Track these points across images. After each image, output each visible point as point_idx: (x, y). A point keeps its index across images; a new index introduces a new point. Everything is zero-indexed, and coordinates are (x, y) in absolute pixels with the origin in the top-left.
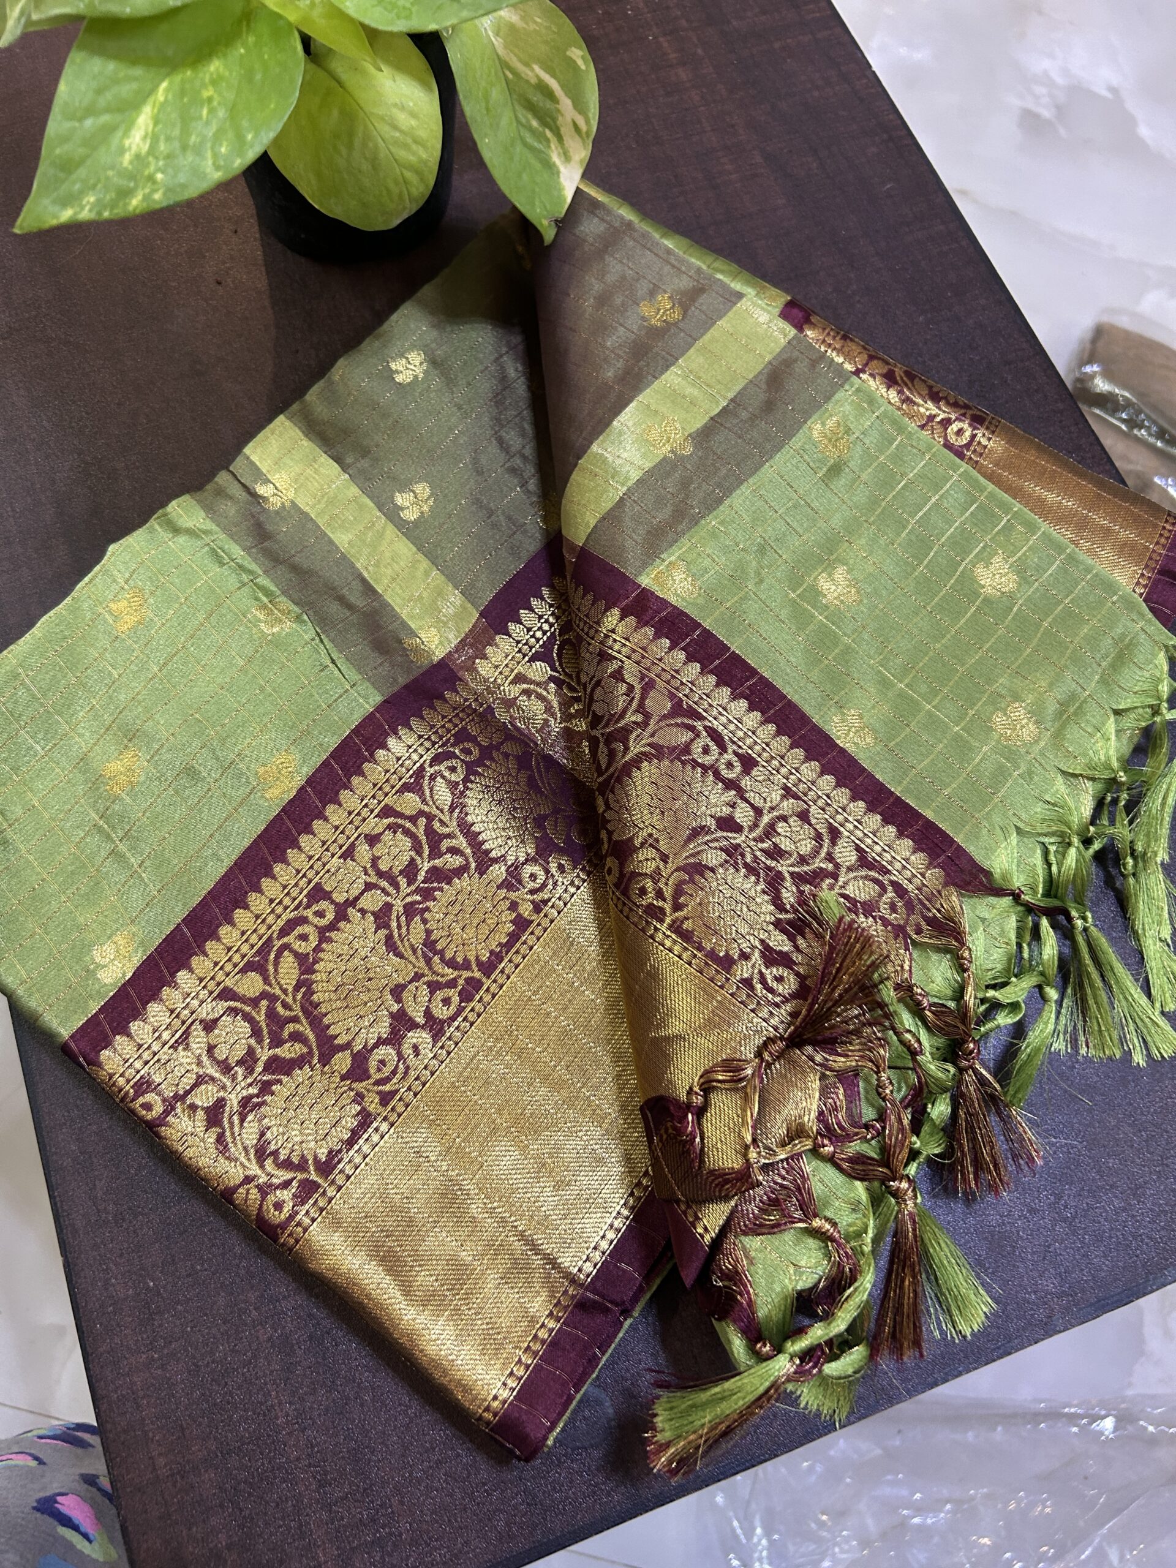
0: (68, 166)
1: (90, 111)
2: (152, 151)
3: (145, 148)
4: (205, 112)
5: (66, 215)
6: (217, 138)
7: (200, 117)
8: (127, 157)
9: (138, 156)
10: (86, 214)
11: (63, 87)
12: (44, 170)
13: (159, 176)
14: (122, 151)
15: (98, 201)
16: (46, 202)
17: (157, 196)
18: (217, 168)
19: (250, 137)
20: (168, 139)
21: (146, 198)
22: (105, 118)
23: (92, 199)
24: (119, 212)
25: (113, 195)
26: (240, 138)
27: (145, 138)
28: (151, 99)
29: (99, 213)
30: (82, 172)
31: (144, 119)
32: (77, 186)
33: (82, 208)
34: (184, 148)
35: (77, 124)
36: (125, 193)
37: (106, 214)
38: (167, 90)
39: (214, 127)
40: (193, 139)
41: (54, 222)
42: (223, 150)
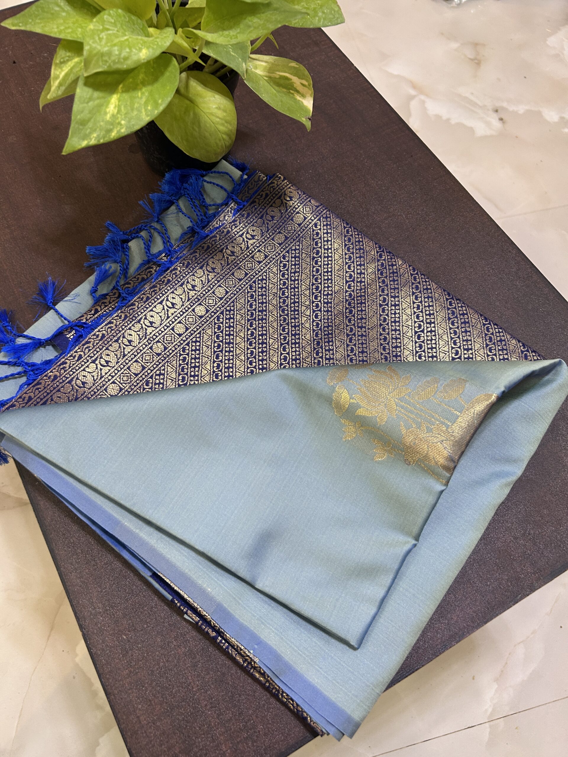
0: (83, 123)
1: (91, 99)
2: (119, 112)
3: (116, 111)
5: (84, 144)
6: (146, 104)
8: (109, 116)
9: (113, 115)
10: (93, 142)
12: (73, 126)
13: (123, 122)
14: (106, 114)
15: (97, 136)
16: (75, 140)
17: (123, 130)
18: (147, 116)
20: (125, 107)
21: (118, 132)
24: (107, 139)
25: (104, 132)
26: (156, 103)
27: (115, 107)
29: (99, 141)
30: (90, 125)
32: (88, 131)
33: (91, 140)
34: (133, 109)
35: (86, 105)
36: (110, 131)
37: (102, 141)
38: (121, 88)
39: (144, 99)
40: (136, 105)
41: (80, 147)
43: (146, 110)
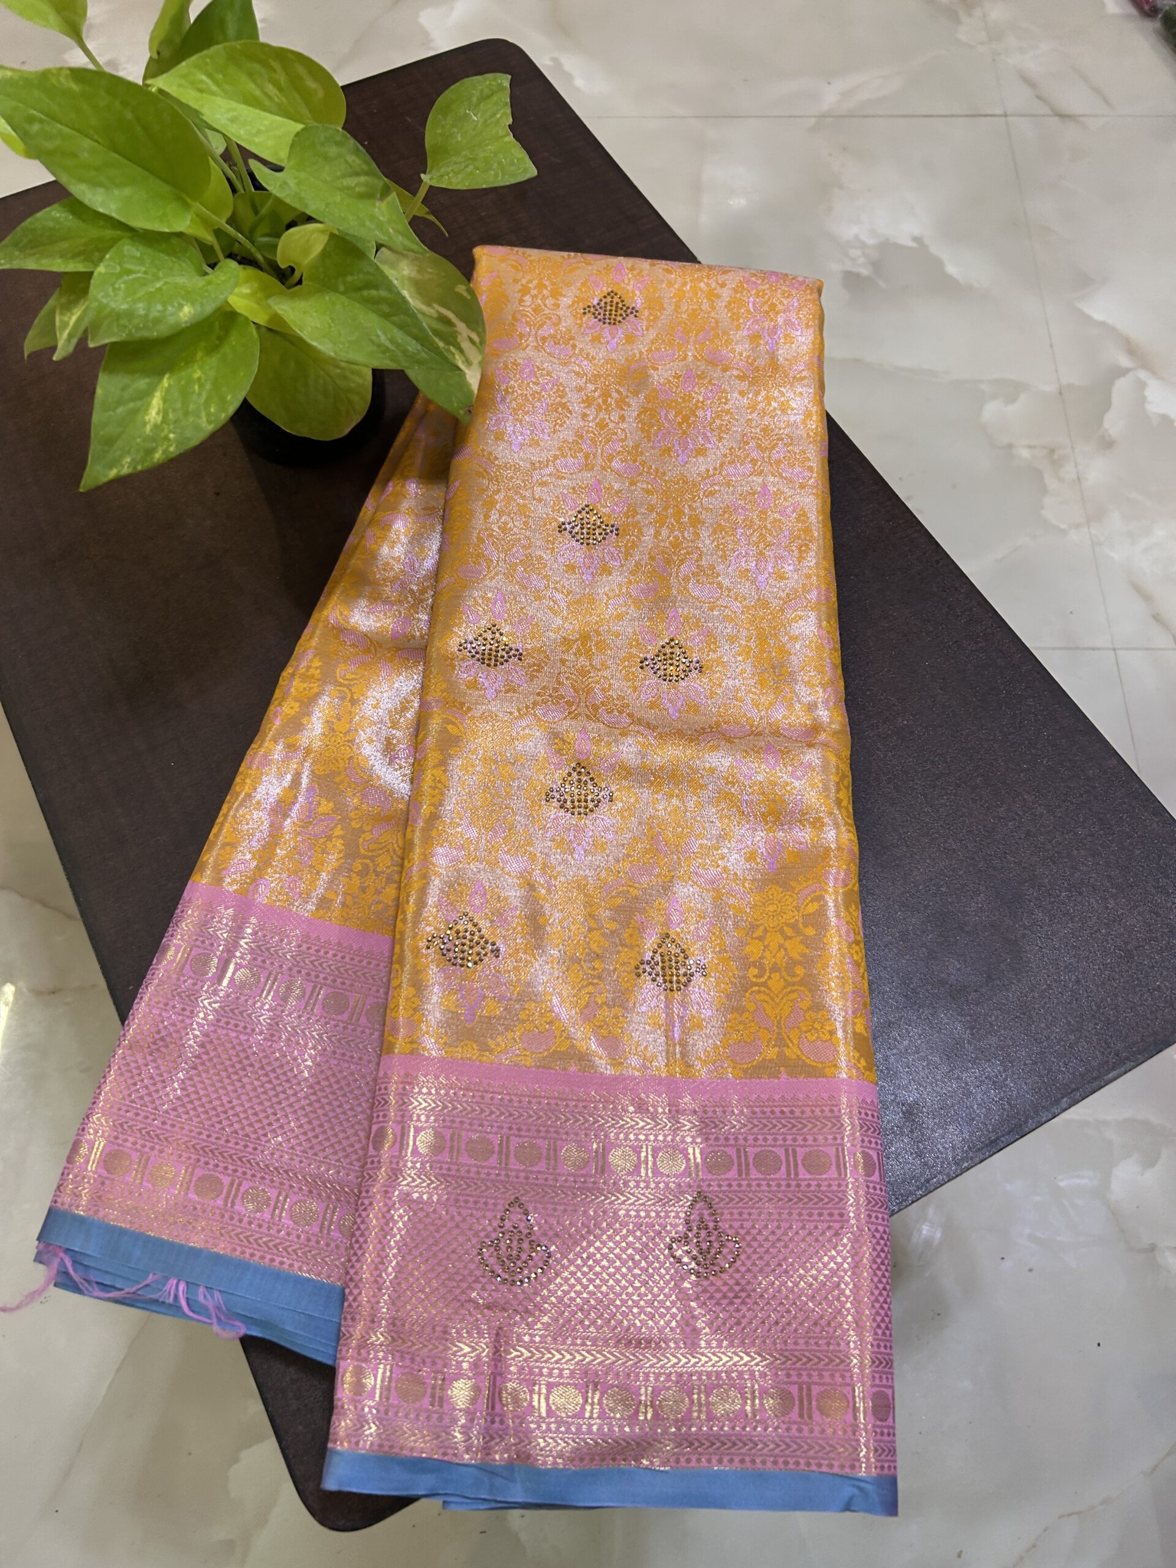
0: (109, 442)
1: (119, 402)
2: (165, 420)
3: (159, 419)
4: (196, 387)
5: (113, 473)
6: (207, 405)
7: (194, 392)
8: (148, 427)
9: (156, 426)
10: (126, 470)
11: (99, 391)
12: (94, 447)
13: (172, 436)
14: (145, 424)
15: (133, 460)
16: (98, 468)
17: (172, 449)
18: (209, 422)
19: (229, 398)
20: (174, 410)
21: (164, 452)
22: (131, 405)
23: (129, 460)
24: (148, 464)
25: (142, 453)
26: (223, 400)
27: (158, 413)
28: (159, 388)
29: (135, 468)
30: (119, 443)
31: (156, 402)
32: (118, 453)
33: (123, 466)
34: (186, 414)
35: (111, 413)
36: (151, 451)
37: (139, 468)
38: (169, 378)
39: (204, 395)
40: (192, 407)
41: (105, 480)
42: (212, 410)
43: (208, 414)
